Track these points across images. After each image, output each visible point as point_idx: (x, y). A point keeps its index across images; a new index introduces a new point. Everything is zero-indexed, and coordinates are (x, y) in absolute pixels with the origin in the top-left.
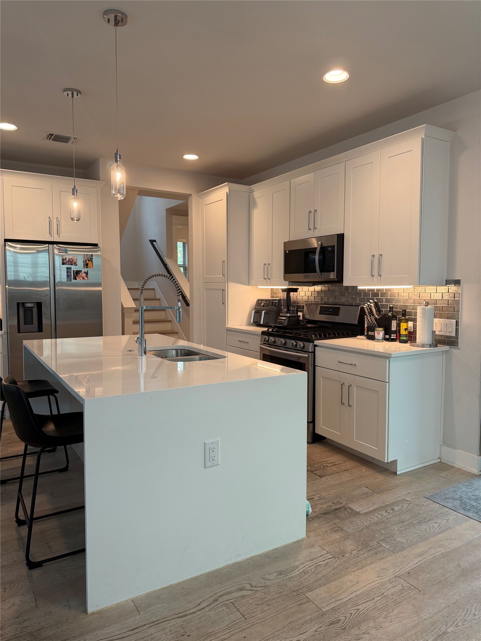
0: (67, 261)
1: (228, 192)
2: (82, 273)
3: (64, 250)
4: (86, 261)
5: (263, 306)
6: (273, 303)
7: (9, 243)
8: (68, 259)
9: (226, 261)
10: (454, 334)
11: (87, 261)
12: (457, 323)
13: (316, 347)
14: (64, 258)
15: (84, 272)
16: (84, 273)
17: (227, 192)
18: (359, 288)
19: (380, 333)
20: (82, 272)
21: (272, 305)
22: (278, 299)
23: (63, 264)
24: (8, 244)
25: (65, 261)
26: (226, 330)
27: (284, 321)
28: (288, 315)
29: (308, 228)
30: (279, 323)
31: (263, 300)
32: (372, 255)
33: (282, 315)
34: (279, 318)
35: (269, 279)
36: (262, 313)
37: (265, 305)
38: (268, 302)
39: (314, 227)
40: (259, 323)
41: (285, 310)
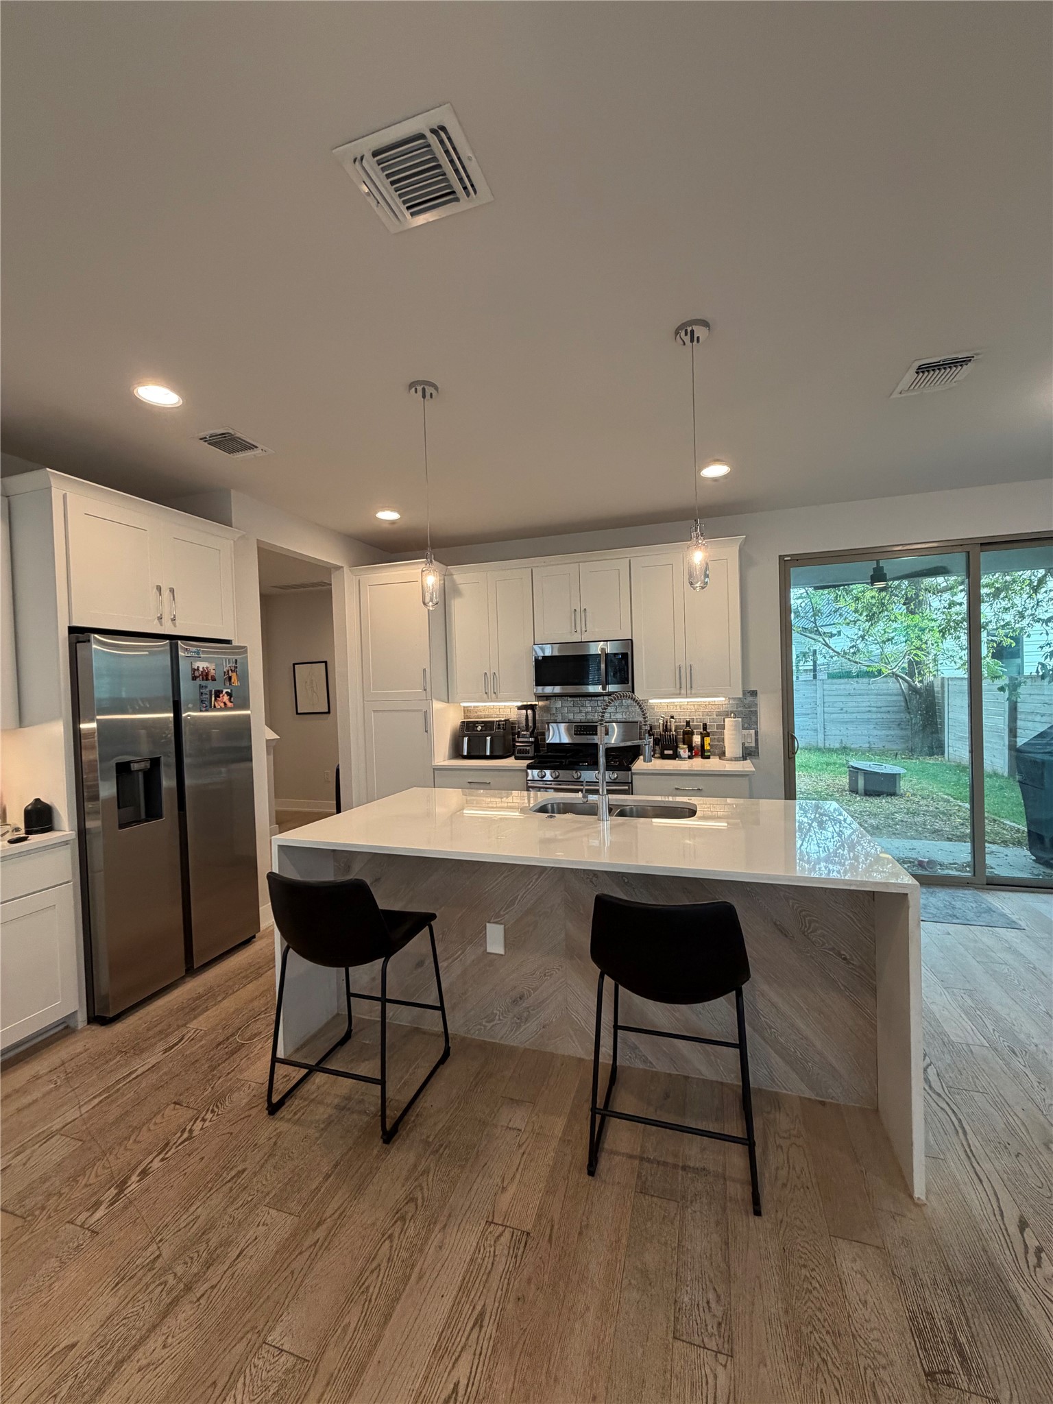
0: (200, 673)
2: (224, 695)
3: (195, 652)
4: (228, 671)
5: (481, 730)
6: (499, 725)
7: (96, 636)
8: (201, 669)
9: (428, 670)
10: (753, 744)
11: (230, 672)
12: (756, 733)
13: (633, 776)
14: (196, 668)
15: (227, 692)
16: (226, 695)
18: (651, 701)
19: (683, 751)
20: (224, 693)
21: (499, 728)
22: (503, 719)
23: (194, 678)
24: (95, 638)
25: (197, 674)
26: (432, 770)
27: (528, 748)
28: (532, 739)
29: (574, 630)
30: (520, 751)
31: (477, 722)
32: (677, 665)
33: (520, 740)
34: (517, 744)
35: (495, 693)
36: (486, 740)
37: (484, 728)
38: (490, 725)
39: (584, 629)
40: (484, 754)
41: (525, 733)
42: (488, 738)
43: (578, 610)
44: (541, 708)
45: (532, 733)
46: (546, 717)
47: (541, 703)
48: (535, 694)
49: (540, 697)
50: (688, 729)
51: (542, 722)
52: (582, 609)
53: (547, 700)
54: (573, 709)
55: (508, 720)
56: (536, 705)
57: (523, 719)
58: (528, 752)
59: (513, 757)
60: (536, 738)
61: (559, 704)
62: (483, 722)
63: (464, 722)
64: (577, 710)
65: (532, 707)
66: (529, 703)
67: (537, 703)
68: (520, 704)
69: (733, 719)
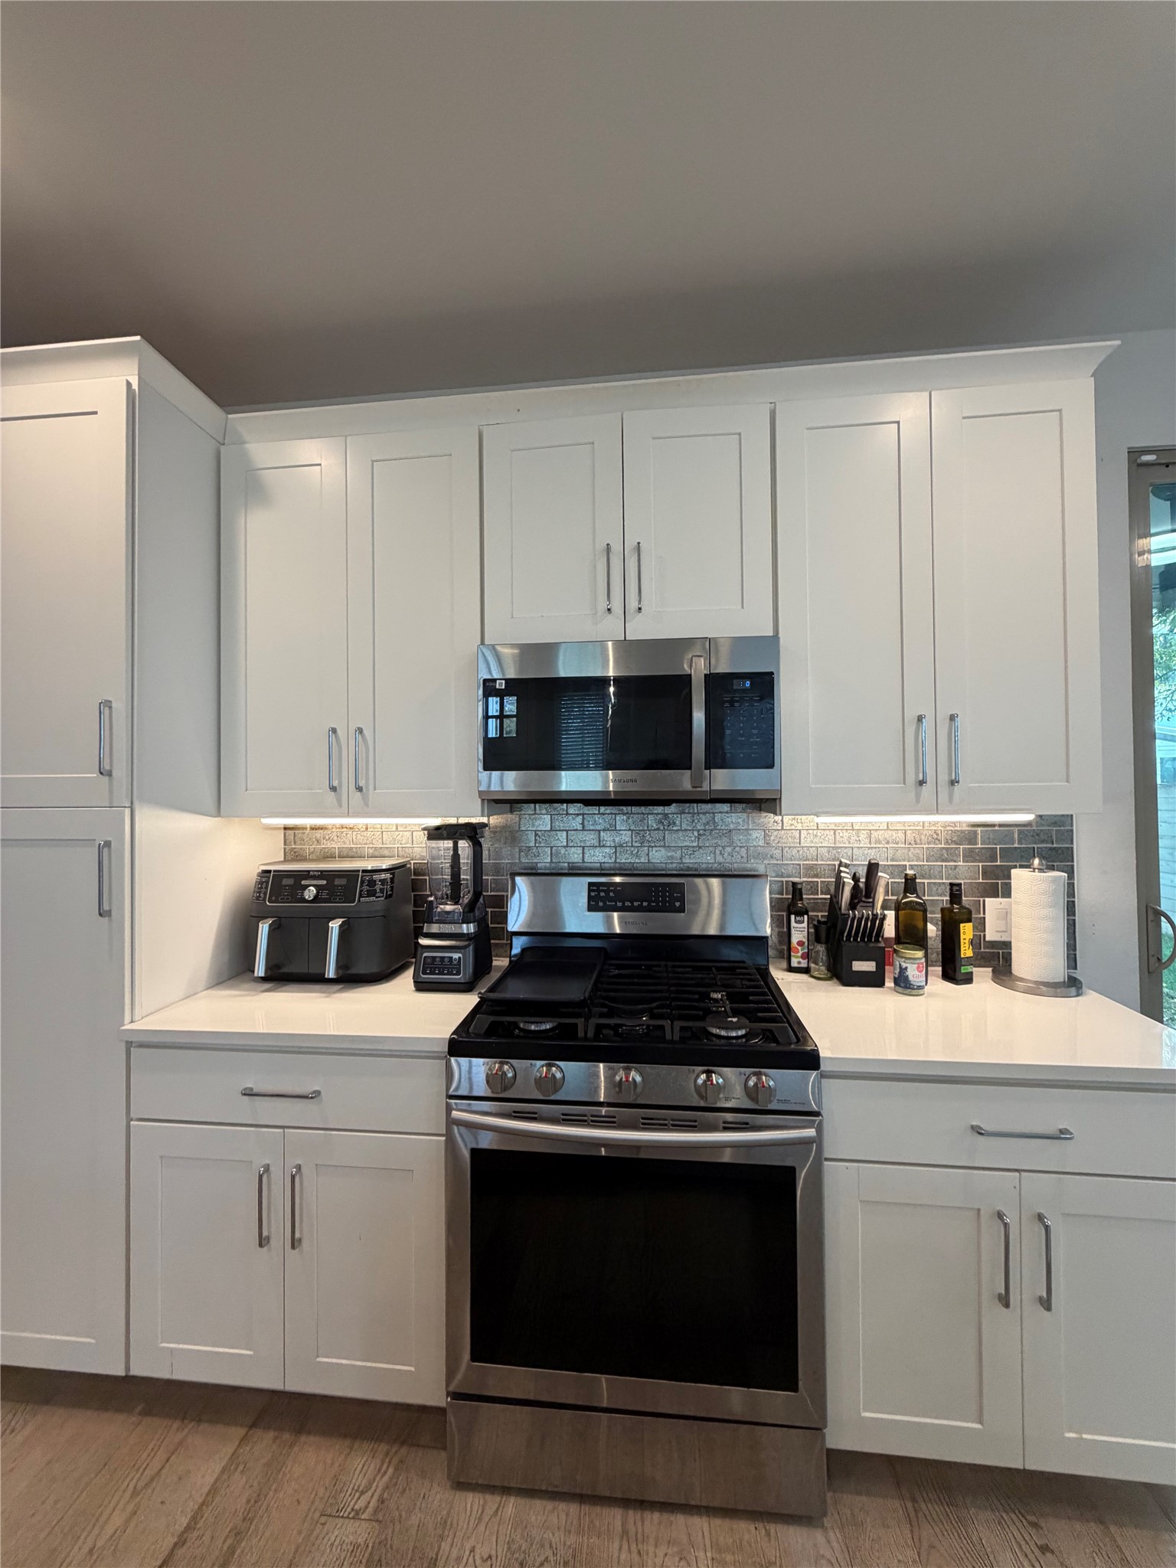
1: (135, 386)
5: (316, 899)
6: (372, 883)
9: (120, 706)
17: (129, 384)
21: (372, 893)
22: (384, 866)
26: (123, 1046)
27: (456, 956)
28: (468, 928)
29: (602, 604)
30: (431, 966)
31: (307, 875)
32: (911, 715)
33: (435, 928)
34: (424, 942)
35: (360, 789)
36: (327, 929)
37: (325, 895)
38: (343, 882)
39: (633, 604)
40: (317, 971)
41: (448, 908)
42: (335, 925)
43: (617, 547)
44: (497, 832)
45: (471, 907)
46: (509, 857)
47: (494, 820)
48: (480, 793)
49: (496, 802)
50: (912, 898)
51: (497, 870)
52: (630, 544)
53: (511, 811)
54: (581, 836)
55: (402, 866)
56: (484, 825)
57: (446, 864)
58: (452, 967)
59: (407, 979)
60: (481, 923)
61: (543, 822)
62: (323, 874)
63: (269, 872)
64: (590, 838)
65: (472, 832)
66: (462, 821)
67: (484, 820)
68: (436, 822)
69: (1037, 873)
